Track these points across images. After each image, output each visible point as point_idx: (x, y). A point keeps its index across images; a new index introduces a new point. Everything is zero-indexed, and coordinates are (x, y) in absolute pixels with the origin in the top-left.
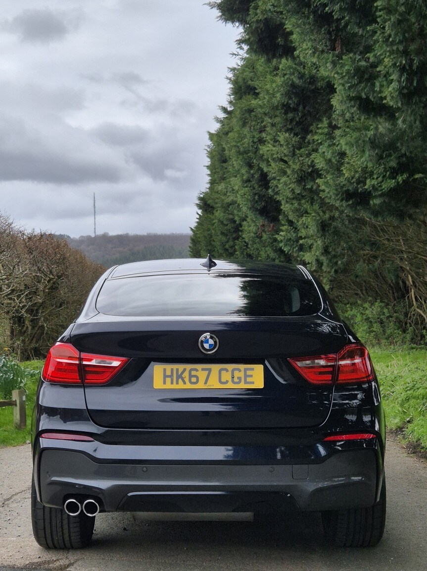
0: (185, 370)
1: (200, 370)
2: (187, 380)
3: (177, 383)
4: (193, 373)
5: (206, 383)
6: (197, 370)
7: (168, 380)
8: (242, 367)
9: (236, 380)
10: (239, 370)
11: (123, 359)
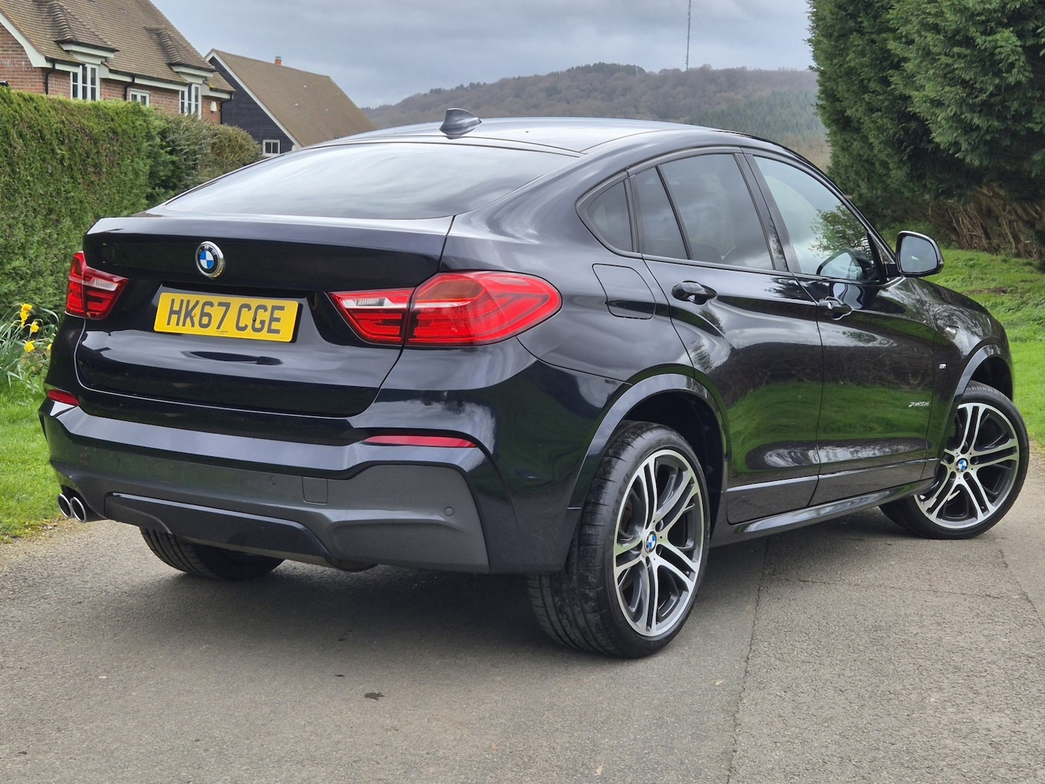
0: (197, 302)
1: (216, 304)
2: (196, 320)
3: (184, 325)
4: (207, 309)
5: (218, 328)
6: (211, 304)
7: (174, 317)
8: (270, 302)
9: (258, 325)
10: (265, 308)
11: (121, 278)
